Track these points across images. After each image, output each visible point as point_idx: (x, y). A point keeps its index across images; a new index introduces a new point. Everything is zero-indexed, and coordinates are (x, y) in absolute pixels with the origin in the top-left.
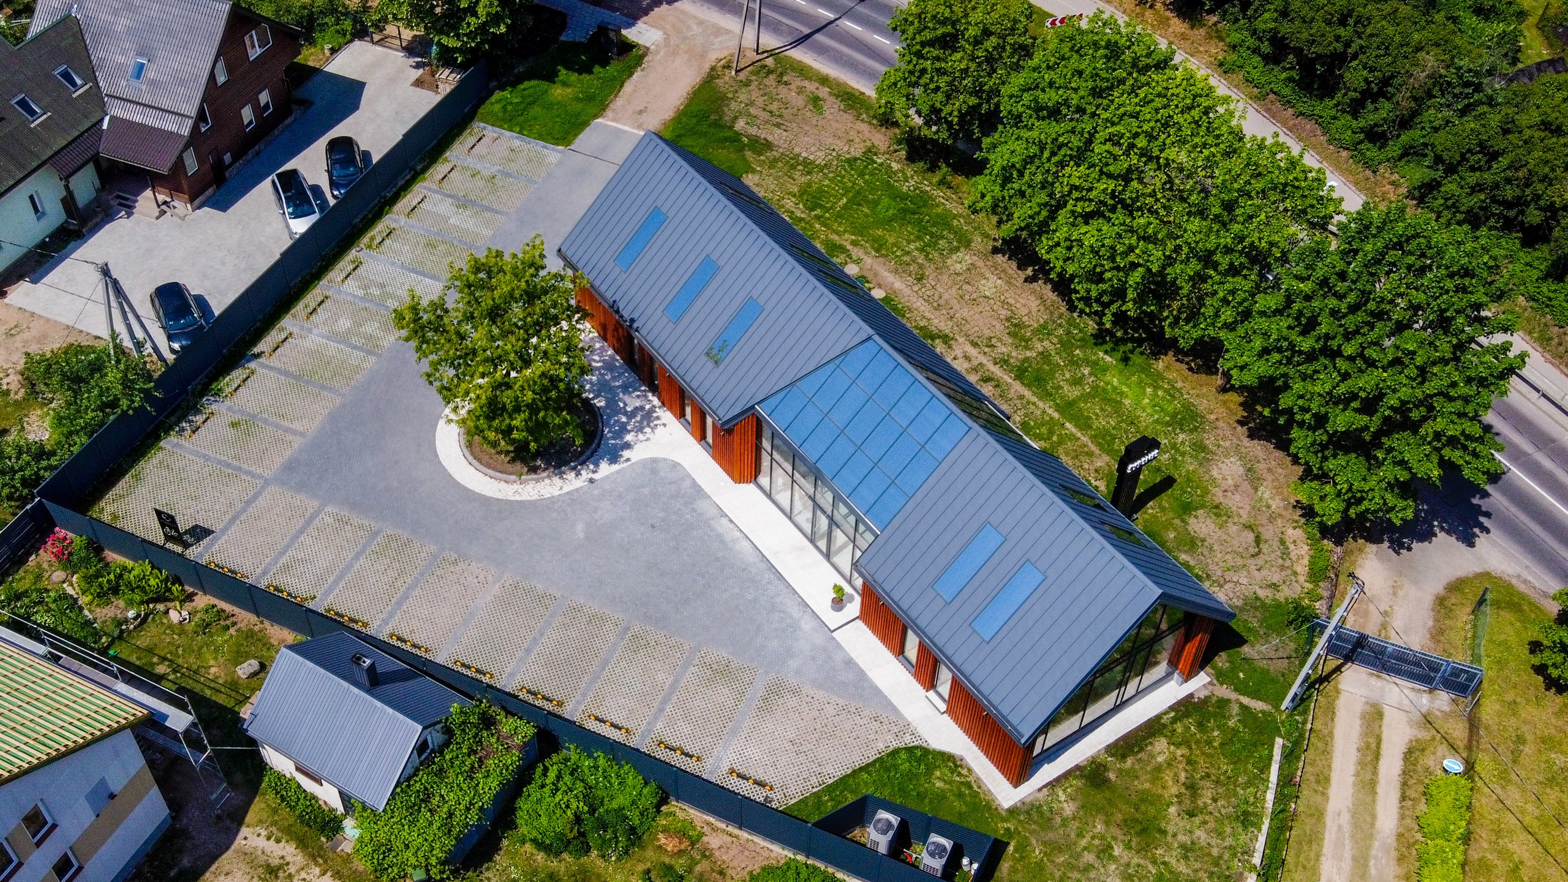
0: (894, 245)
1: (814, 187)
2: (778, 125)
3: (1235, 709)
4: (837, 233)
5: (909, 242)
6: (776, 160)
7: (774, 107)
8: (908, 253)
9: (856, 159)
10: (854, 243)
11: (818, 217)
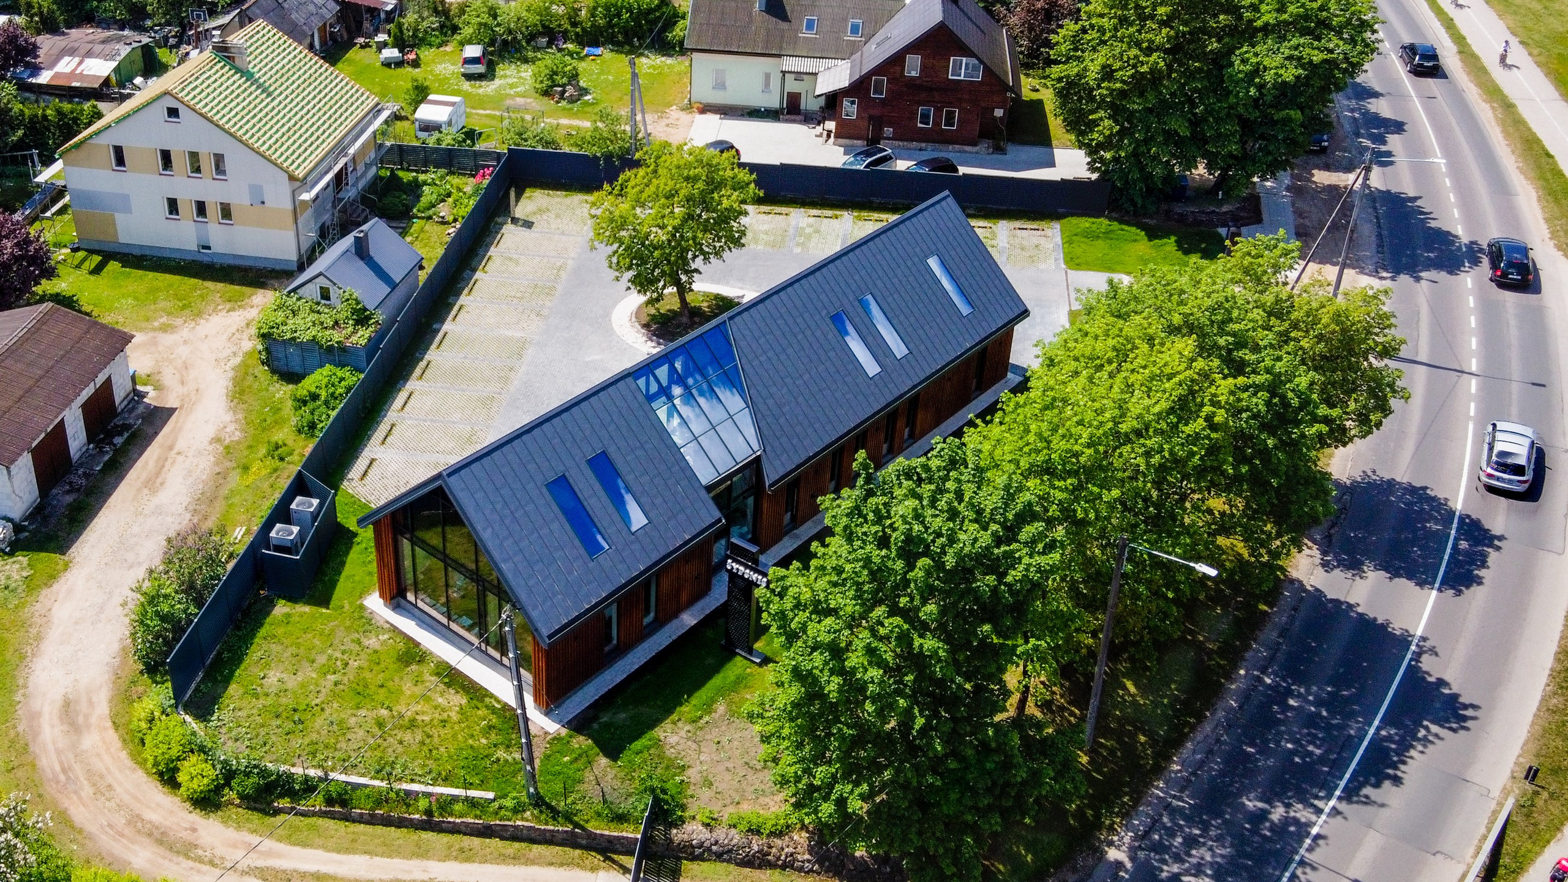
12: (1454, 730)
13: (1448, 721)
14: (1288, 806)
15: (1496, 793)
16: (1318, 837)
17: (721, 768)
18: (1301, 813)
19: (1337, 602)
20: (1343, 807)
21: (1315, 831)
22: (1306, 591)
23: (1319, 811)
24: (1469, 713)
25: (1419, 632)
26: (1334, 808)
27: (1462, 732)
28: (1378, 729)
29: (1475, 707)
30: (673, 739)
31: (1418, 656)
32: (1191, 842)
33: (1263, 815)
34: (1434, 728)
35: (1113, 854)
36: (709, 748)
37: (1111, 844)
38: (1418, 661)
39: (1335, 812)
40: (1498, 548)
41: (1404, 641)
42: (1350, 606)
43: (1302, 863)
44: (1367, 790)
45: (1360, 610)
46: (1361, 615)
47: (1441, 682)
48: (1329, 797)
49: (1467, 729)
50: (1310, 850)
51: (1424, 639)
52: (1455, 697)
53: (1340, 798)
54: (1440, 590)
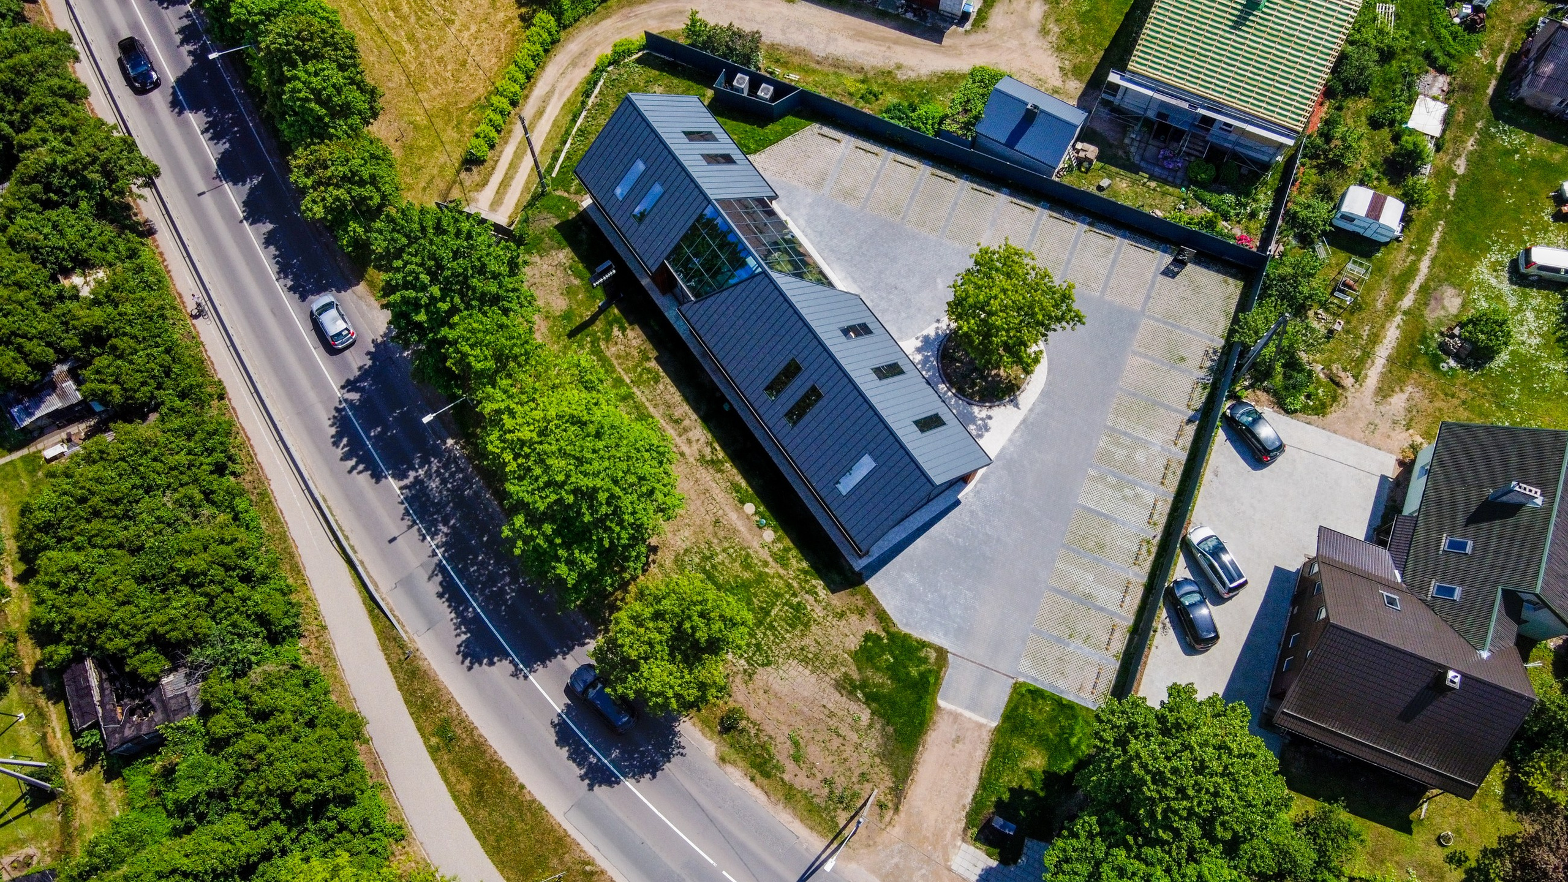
0: (735, 561)
1: (797, 632)
2: (832, 715)
3: (572, 189)
4: (780, 576)
5: (723, 563)
6: (831, 666)
7: (836, 742)
8: (724, 550)
9: (763, 665)
10: (766, 564)
11: (795, 595)
12: (459, 646)
13: (466, 647)
14: (446, 535)
15: (415, 637)
16: (424, 538)
17: (536, 272)
18: (439, 539)
19: (571, 649)
20: (435, 560)
21: (428, 538)
22: (586, 637)
23: (438, 547)
24: (467, 662)
25: (530, 677)
26: (436, 555)
27: (457, 650)
28: (474, 608)
29: (470, 668)
30: (561, 255)
31: (516, 665)
32: (444, 482)
33: (446, 524)
34: (464, 637)
35: (450, 442)
36: (551, 270)
37: (456, 443)
38: (511, 662)
39: (434, 554)
40: (582, 778)
41: (529, 664)
42: (565, 654)
43: (414, 522)
44: (440, 578)
45: (560, 657)
46: (555, 656)
47: (491, 663)
48: (443, 556)
49: (458, 653)
50: (419, 530)
51: (526, 677)
52: (481, 664)
53: (441, 561)
54: (559, 715)
